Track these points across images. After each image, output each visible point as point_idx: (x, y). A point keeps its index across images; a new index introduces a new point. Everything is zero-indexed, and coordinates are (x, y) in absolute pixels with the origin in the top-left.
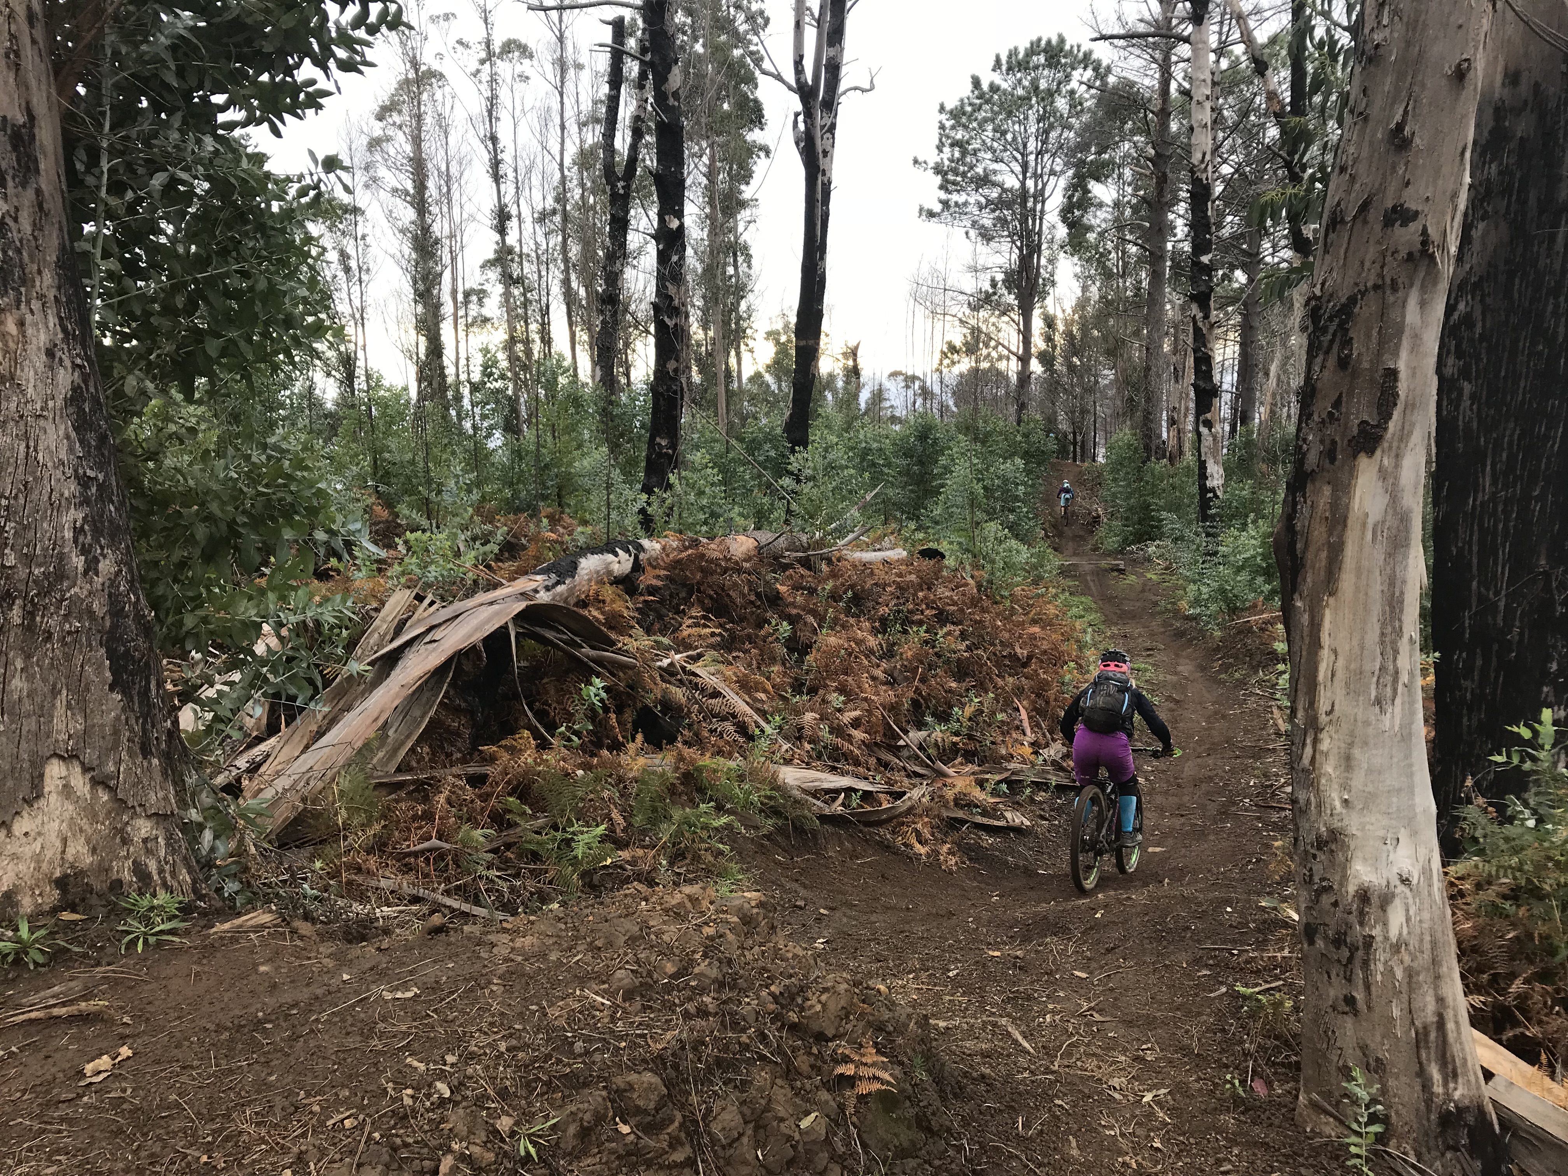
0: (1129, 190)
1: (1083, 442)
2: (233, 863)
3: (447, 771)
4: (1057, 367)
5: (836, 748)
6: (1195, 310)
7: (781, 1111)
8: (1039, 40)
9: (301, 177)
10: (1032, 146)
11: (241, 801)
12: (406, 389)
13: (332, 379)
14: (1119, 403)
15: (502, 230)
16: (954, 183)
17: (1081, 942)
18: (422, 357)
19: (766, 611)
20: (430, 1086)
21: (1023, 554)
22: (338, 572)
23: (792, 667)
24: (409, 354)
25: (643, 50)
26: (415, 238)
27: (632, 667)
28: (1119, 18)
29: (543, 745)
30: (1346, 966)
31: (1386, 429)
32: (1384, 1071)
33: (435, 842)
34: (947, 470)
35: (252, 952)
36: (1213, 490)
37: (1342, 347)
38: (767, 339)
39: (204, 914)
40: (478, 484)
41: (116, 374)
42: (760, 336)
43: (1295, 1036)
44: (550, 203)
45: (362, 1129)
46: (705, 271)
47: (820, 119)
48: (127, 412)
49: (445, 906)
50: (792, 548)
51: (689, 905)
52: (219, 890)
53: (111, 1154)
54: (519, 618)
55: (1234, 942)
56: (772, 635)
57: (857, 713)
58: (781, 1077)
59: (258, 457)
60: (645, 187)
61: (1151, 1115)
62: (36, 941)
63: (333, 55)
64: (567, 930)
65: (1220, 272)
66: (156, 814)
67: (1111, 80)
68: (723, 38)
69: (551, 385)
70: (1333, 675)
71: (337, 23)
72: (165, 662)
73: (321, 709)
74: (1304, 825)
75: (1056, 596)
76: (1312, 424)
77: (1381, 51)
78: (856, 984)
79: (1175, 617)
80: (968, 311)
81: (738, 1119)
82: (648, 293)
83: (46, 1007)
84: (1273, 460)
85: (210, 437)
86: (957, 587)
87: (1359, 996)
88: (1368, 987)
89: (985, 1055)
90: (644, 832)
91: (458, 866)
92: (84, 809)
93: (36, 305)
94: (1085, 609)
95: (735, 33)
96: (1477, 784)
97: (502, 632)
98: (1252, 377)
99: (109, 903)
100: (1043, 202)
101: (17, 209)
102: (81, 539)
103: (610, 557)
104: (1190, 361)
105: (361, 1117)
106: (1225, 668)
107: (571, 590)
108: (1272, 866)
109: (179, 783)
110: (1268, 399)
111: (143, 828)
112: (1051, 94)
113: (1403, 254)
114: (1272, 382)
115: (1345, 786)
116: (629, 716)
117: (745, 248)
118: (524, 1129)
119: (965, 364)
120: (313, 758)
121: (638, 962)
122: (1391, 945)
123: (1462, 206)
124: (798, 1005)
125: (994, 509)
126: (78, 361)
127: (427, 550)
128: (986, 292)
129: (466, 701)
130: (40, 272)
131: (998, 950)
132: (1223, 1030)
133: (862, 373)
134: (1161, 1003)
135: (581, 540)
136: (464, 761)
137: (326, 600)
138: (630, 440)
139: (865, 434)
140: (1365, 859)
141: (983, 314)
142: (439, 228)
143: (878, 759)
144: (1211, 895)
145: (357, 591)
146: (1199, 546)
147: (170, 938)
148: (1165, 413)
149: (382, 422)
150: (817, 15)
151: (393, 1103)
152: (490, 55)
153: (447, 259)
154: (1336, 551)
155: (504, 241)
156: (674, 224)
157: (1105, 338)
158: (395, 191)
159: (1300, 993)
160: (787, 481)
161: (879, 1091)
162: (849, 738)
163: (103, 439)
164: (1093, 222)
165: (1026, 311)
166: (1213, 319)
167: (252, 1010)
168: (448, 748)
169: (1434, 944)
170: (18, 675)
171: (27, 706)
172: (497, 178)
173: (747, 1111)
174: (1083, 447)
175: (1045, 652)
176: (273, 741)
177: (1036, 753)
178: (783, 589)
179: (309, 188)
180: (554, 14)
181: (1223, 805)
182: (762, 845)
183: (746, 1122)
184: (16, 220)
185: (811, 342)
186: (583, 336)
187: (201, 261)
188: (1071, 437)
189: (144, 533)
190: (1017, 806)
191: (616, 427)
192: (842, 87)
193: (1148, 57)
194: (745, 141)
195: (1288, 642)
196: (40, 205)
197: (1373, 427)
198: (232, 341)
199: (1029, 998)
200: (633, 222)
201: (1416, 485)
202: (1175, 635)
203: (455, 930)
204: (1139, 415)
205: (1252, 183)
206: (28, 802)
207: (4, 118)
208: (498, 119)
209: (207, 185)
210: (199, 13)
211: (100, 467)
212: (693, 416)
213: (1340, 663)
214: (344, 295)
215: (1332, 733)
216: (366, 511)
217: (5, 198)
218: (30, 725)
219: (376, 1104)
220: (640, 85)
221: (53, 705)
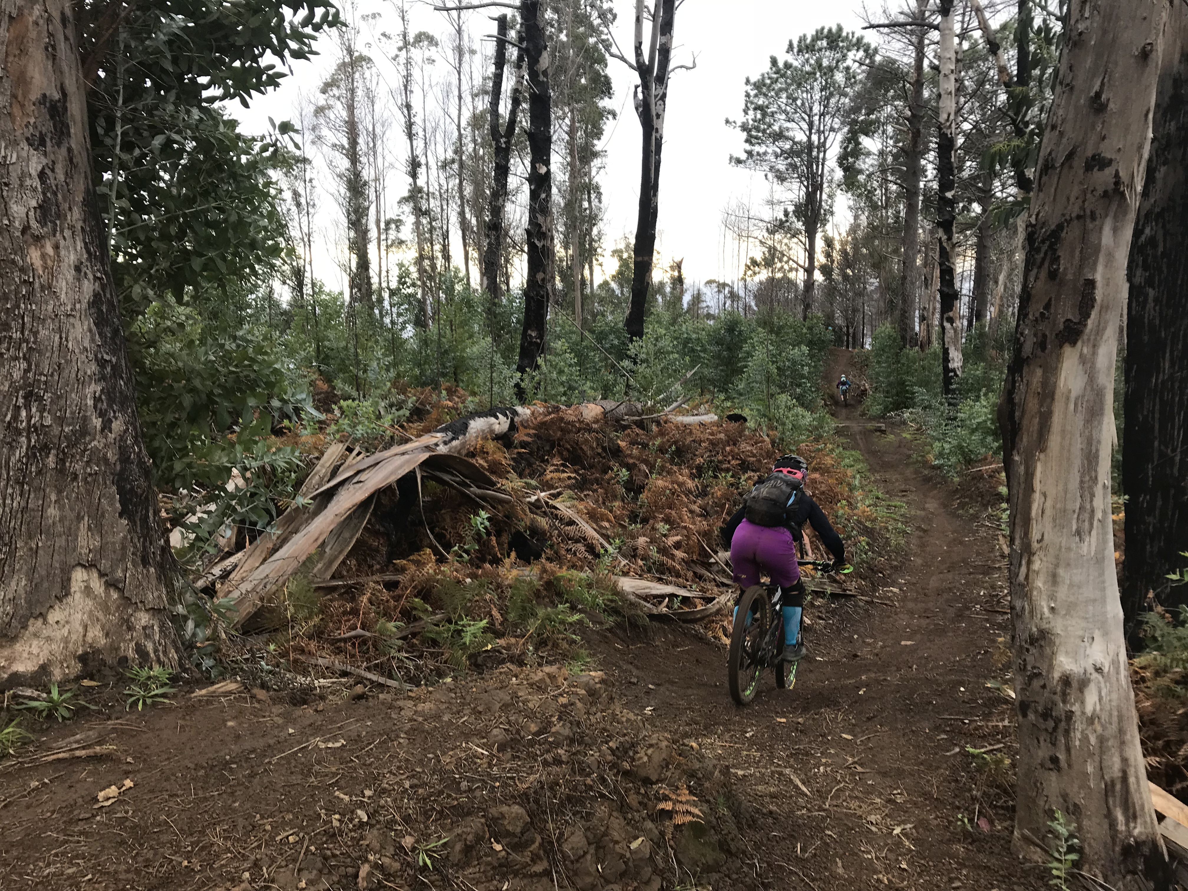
0: (891, 142)
1: (854, 334)
2: (209, 645)
3: (370, 578)
4: (835, 276)
5: (662, 564)
6: (941, 233)
7: (616, 835)
8: (823, 29)
9: (263, 138)
10: (816, 109)
11: (215, 600)
12: (341, 293)
13: (286, 286)
14: (882, 304)
15: (414, 175)
16: (757, 138)
17: (846, 713)
18: (354, 269)
19: (609, 461)
20: (352, 812)
21: (807, 418)
22: (290, 430)
23: (629, 503)
24: (344, 268)
25: (521, 39)
26: (349, 181)
27: (508, 502)
28: (884, 12)
29: (441, 560)
30: (1051, 734)
31: (1085, 325)
32: (1080, 814)
33: (359, 631)
34: (749, 354)
35: (222, 712)
36: (954, 370)
37: (1051, 263)
38: (613, 256)
39: (187, 682)
40: (395, 364)
41: (126, 284)
42: (608, 253)
43: (1012, 786)
44: (450, 155)
45: (302, 844)
46: (566, 205)
47: (654, 89)
48: (133, 311)
49: (367, 679)
50: (630, 413)
51: (548, 681)
52: (199, 665)
53: (117, 859)
54: (424, 465)
55: (966, 714)
56: (614, 478)
57: (679, 538)
58: (616, 810)
59: (230, 345)
60: (522, 142)
61: (899, 844)
62: (64, 701)
63: (288, 47)
64: (456, 698)
65: (961, 205)
66: (152, 609)
67: (878, 58)
68: (582, 29)
69: (450, 291)
70: (1043, 512)
71: (291, 23)
72: (160, 496)
73: (275, 532)
74: (1019, 626)
75: (832, 450)
76: (1027, 322)
77: (1083, 37)
78: (674, 742)
79: (924, 467)
80: (766, 235)
81: (584, 841)
83: (70, 750)
84: (1001, 348)
85: (195, 330)
86: (756, 443)
87: (1062, 757)
88: (1068, 750)
89: (773, 796)
90: (516, 625)
91: (377, 650)
92: (100, 604)
93: (67, 233)
94: (854, 460)
95: (591, 25)
96: (1157, 596)
97: (411, 476)
98: (984, 285)
99: (118, 673)
100: (825, 152)
101: (54, 162)
102: (99, 405)
103: (492, 420)
104: (937, 272)
105: (301, 835)
106: (962, 506)
107: (463, 445)
108: (996, 657)
109: (169, 586)
110: (998, 301)
111: (143, 619)
112: (831, 70)
113: (1100, 191)
114: (1001, 288)
115: (1052, 597)
116: (505, 538)
117: (597, 188)
118: (422, 846)
119: (764, 275)
120: (270, 568)
121: (509, 723)
122: (1087, 718)
123: (1146, 155)
124: (630, 757)
125: (785, 384)
126: (99, 275)
127: (356, 414)
128: (781, 220)
129: (383, 526)
130: (70, 209)
131: (784, 717)
132: (957, 781)
133: (685, 281)
134: (909, 759)
135: (471, 407)
136: (382, 571)
137: (279, 450)
138: (509, 332)
139: (686, 327)
140: (1067, 653)
141: (778, 236)
142: (367, 174)
143: (695, 573)
144: (948, 678)
145: (304, 444)
146: (942, 413)
147: (162, 700)
148: (917, 312)
149: (323, 319)
150: (652, 12)
151: (325, 825)
152: (406, 44)
153: (372, 197)
154: (1045, 418)
155: (415, 183)
156: (543, 170)
157: (871, 255)
158: (334, 146)
159: (1017, 753)
160: (626, 363)
161: (691, 822)
162: (673, 557)
163: (116, 332)
164: (863, 166)
165: (811, 234)
166: (955, 241)
167: (222, 754)
168: (370, 561)
169: (1120, 718)
170: (52, 506)
171: (59, 528)
172: (410, 136)
173: (590, 835)
174: (854, 338)
175: (823, 493)
176: (240, 555)
178: (622, 444)
179: (269, 145)
181: (960, 609)
182: (606, 637)
183: (589, 844)
184: (53, 170)
185: (646, 258)
186: (474, 254)
187: (189, 201)
188: (845, 329)
189: (146, 402)
191: (498, 323)
192: (671, 66)
193: (906, 41)
194: (597, 107)
195: (1008, 486)
196: (71, 160)
197: (1075, 323)
198: (211, 259)
199: (807, 754)
200: (512, 168)
201: (1109, 368)
202: (924, 480)
203: (373, 697)
204: (897, 313)
205: (986, 136)
206: (59, 599)
207: (44, 96)
208: (411, 92)
209: (194, 143)
210: (189, 16)
211: (114, 352)
212: (556, 314)
213: (1049, 503)
214: (296, 224)
215: (1042, 556)
216: (311, 385)
217: (45, 154)
218: (61, 542)
219: (312, 825)
220: (518, 66)
221: (78, 528)
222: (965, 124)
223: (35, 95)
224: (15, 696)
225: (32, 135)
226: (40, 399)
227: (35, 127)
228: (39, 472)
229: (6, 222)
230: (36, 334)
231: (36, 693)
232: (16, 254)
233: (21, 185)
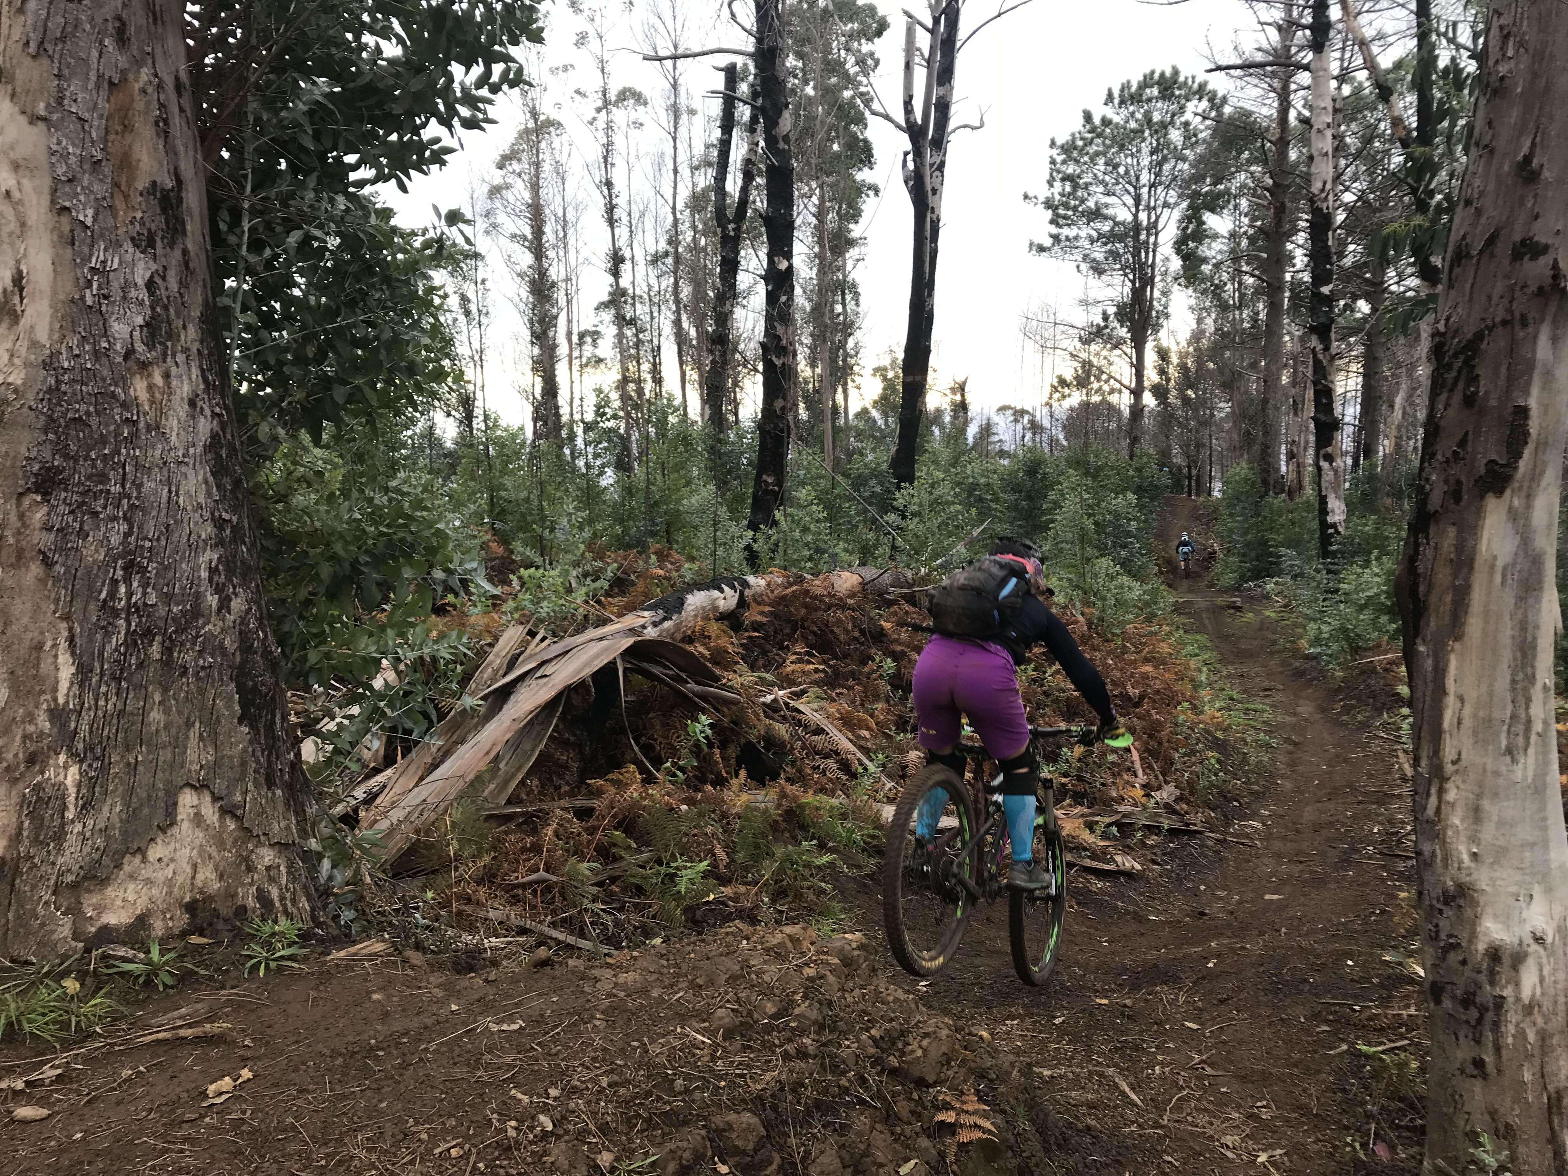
0: (1246, 220)
1: (1198, 477)
2: (351, 891)
3: (556, 804)
4: (1171, 400)
6: (1314, 342)
7: (880, 1156)
8: (1153, 72)
9: (425, 231)
10: (1145, 178)
11: (357, 832)
12: (521, 429)
13: (451, 419)
14: (1235, 436)
15: (616, 273)
16: (1065, 217)
17: (1190, 992)
18: (538, 396)
19: (870, 648)
20: (533, 1118)
21: (1136, 591)
22: (455, 607)
23: (896, 705)
24: (527, 394)
25: (755, 95)
26: (533, 282)
27: (736, 703)
28: (1236, 48)
29: (649, 780)
30: (1474, 1027)
31: (1516, 468)
32: (1514, 1137)
33: (542, 874)
34: (1057, 505)
35: (365, 980)
36: (1334, 526)
37: (1468, 385)
38: (874, 375)
39: (321, 941)
40: (590, 521)
41: (250, 421)
42: (868, 372)
43: (1421, 1098)
44: (663, 246)
45: (468, 1159)
46: (813, 310)
47: (929, 156)
48: (260, 456)
49: (551, 938)
50: (897, 584)
51: (789, 945)
52: (336, 918)
54: (628, 653)
55: (1356, 997)
56: (875, 672)
58: (880, 1122)
59: (381, 499)
60: (755, 228)
62: (166, 963)
63: (457, 114)
64: (668, 967)
65: (1342, 303)
66: (279, 843)
67: (1227, 110)
68: (834, 80)
69: (662, 423)
70: (1459, 723)
71: (462, 84)
72: (289, 694)
73: (436, 742)
74: (1428, 876)
75: (1169, 634)
76: (1435, 464)
77: (1507, 82)
78: (958, 1030)
79: (1294, 657)
80: (1079, 345)
81: (837, 1163)
82: (757, 332)
83: (174, 1028)
84: (1398, 495)
85: (335, 478)
87: (1489, 1059)
88: (1498, 1049)
89: (1091, 1106)
90: (747, 869)
91: (565, 899)
92: (213, 837)
93: (180, 358)
94: (1199, 648)
95: (846, 74)
97: (609, 670)
98: (1375, 410)
99: (234, 927)
100: (1157, 234)
101: (165, 268)
102: (216, 579)
103: (716, 593)
104: (1310, 394)
105: (467, 1147)
106: (1347, 710)
107: (678, 626)
108: (1396, 919)
109: (300, 812)
110: (1394, 432)
111: (266, 856)
112: (1164, 126)
113: (1533, 288)
114: (1398, 414)
115: (1474, 839)
116: (733, 751)
117: (854, 286)
118: (624, 1166)
119: (1076, 398)
120: (428, 791)
121: (738, 1001)
122: (1524, 1006)
124: (898, 1050)
125: (1106, 545)
126: (217, 410)
127: (540, 587)
128: (1098, 325)
129: (575, 735)
130: (185, 327)
131: (1106, 997)
132: (1344, 1091)
133: (970, 407)
134: (1278, 1058)
135: (688, 577)
136: (572, 794)
137: (442, 636)
138: (737, 477)
139: (972, 469)
140: (1495, 916)
141: (1094, 347)
142: (555, 272)
144: (1330, 948)
145: (473, 626)
146: (1319, 583)
147: (289, 963)
148: (1283, 447)
149: (498, 461)
150: (927, 55)
151: (498, 1134)
152: (607, 103)
153: (562, 301)
154: (1461, 595)
155: (617, 283)
156: (783, 265)
157: (1220, 370)
158: (514, 236)
159: (1427, 1053)
160: (892, 517)
161: (980, 1140)
163: (237, 483)
164: (1208, 253)
165: (1139, 344)
166: (1333, 351)
167: (366, 1036)
168: (557, 781)
170: (156, 708)
171: (164, 737)
172: (612, 222)
173: (847, 1156)
174: (1198, 481)
175: (1157, 692)
176: (389, 772)
177: (1148, 795)
178: (887, 625)
179: (433, 240)
180: (668, 63)
181: (1345, 852)
182: (865, 885)
183: (844, 1167)
184: (164, 278)
185: (918, 378)
186: (693, 375)
187: (331, 313)
188: (1185, 471)
189: (273, 573)
190: (1127, 850)
191: (724, 465)
192: (951, 125)
193: (1266, 86)
194: (854, 181)
195: (1410, 687)
196: (186, 264)
197: (1502, 466)
198: (357, 387)
199: (1137, 1048)
200: (743, 262)
201: (1549, 527)
202: (1294, 675)
203: (560, 963)
204: (1257, 448)
205: (1375, 211)
206: (163, 829)
207: (154, 183)
208: (613, 165)
209: (338, 240)
210: (335, 78)
211: (234, 510)
212: (800, 453)
213: (1467, 711)
214: (464, 337)
215: (1459, 783)
216: (482, 548)
217: (155, 258)
218: (166, 755)
219: (481, 1134)
220: (751, 129)
221: (187, 737)
222: (1347, 194)
223: (141, 184)
224: (105, 957)
225: (139, 233)
226: (143, 570)
227: (142, 223)
228: (141, 665)
229: (105, 345)
230: (139, 487)
231: (131, 953)
232: (116, 385)
233: (124, 298)
